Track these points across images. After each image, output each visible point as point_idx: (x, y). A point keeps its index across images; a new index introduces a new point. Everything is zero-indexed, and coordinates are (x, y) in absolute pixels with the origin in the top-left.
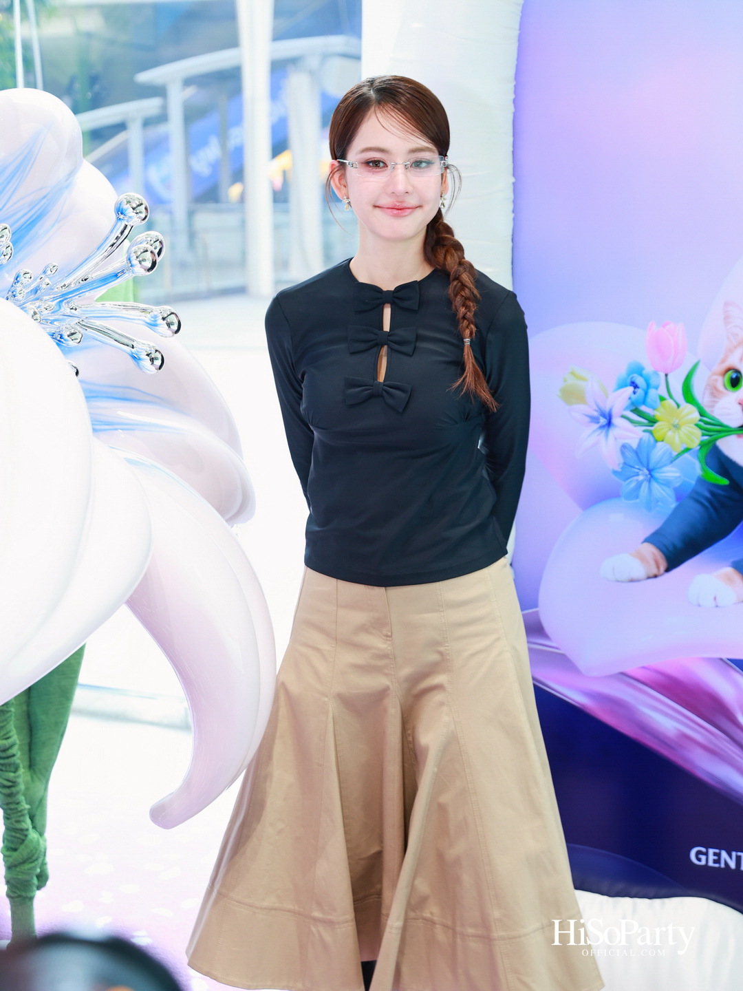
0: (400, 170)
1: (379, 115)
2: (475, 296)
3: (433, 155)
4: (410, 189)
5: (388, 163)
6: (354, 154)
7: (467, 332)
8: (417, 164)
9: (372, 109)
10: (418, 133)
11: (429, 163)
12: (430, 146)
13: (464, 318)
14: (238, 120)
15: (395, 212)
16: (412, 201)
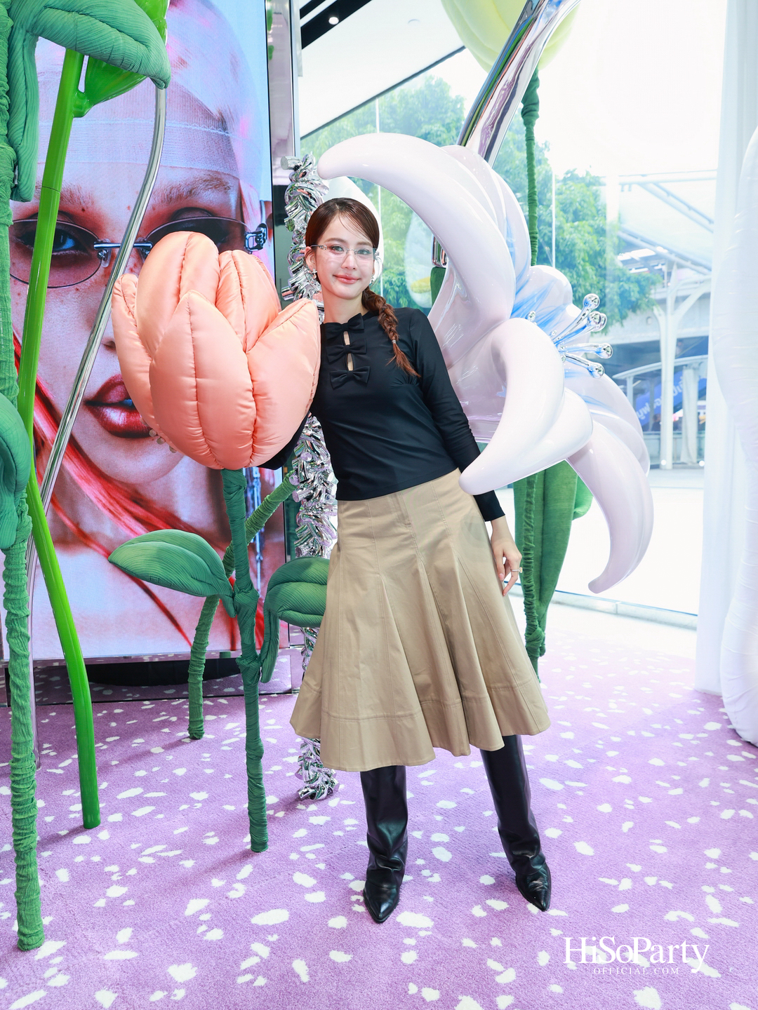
0: (351, 253)
1: (341, 219)
2: (394, 320)
3: (370, 248)
4: (356, 267)
5: (344, 249)
6: (323, 241)
7: (394, 338)
8: (361, 252)
9: (337, 215)
10: (364, 233)
11: (368, 252)
12: (370, 242)
13: (390, 330)
14: (659, 395)
15: (345, 280)
16: (355, 274)
